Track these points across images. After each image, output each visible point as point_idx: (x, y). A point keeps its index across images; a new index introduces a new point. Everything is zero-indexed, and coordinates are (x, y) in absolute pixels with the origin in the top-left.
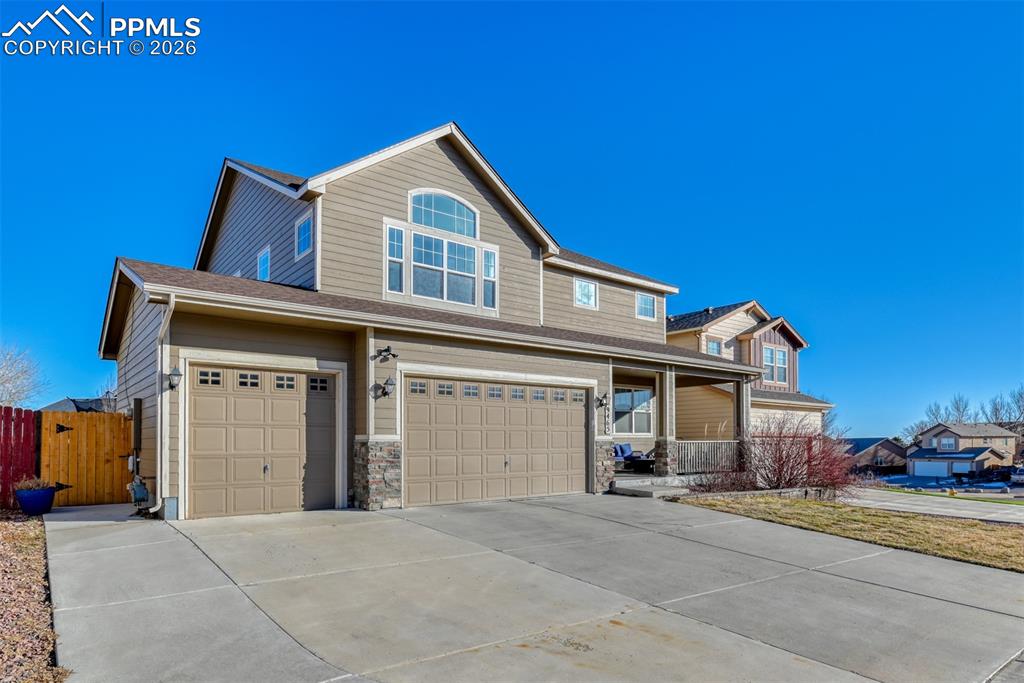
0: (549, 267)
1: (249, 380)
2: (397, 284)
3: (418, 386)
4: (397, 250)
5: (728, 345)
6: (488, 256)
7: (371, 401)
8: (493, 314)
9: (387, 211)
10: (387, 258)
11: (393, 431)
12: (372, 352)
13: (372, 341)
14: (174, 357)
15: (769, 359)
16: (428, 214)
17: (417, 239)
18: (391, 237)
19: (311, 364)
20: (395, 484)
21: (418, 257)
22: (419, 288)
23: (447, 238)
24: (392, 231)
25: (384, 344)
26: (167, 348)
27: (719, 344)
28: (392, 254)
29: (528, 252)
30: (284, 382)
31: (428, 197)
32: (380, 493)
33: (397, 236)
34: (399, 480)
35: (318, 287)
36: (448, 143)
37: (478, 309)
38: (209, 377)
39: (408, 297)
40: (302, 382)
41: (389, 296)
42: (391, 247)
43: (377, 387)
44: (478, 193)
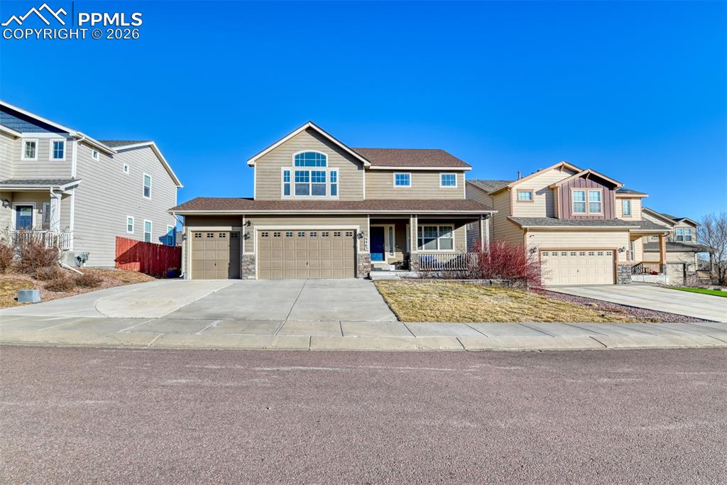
0: (368, 170)
1: (210, 235)
2: (287, 192)
3: (264, 234)
4: (287, 179)
5: (539, 193)
6: (333, 174)
7: (244, 240)
8: (336, 198)
9: (283, 164)
10: (283, 183)
11: (252, 251)
12: (244, 223)
13: (244, 219)
14: (186, 229)
15: (581, 199)
16: (302, 161)
17: (297, 173)
18: (285, 174)
19: (230, 228)
20: (253, 270)
21: (297, 180)
22: (298, 192)
23: (310, 169)
24: (285, 172)
25: (248, 219)
26: (184, 227)
27: (530, 193)
28: (285, 181)
29: (356, 167)
30: (222, 235)
31: (302, 155)
32: (246, 273)
33: (287, 173)
34: (254, 269)
35: (255, 199)
36: (309, 130)
37: (328, 197)
38: (198, 235)
39: (293, 196)
40: (228, 235)
41: (284, 197)
42: (285, 178)
43: (246, 235)
44: (327, 147)
